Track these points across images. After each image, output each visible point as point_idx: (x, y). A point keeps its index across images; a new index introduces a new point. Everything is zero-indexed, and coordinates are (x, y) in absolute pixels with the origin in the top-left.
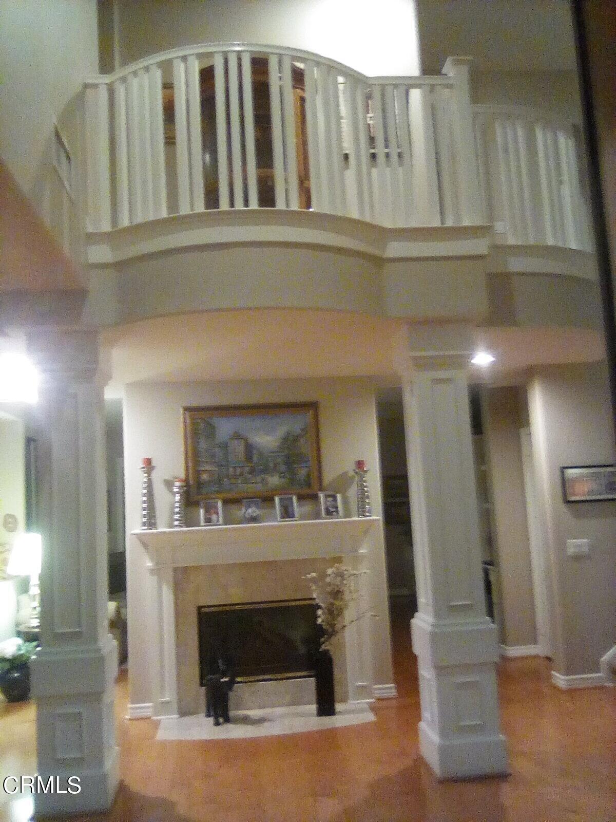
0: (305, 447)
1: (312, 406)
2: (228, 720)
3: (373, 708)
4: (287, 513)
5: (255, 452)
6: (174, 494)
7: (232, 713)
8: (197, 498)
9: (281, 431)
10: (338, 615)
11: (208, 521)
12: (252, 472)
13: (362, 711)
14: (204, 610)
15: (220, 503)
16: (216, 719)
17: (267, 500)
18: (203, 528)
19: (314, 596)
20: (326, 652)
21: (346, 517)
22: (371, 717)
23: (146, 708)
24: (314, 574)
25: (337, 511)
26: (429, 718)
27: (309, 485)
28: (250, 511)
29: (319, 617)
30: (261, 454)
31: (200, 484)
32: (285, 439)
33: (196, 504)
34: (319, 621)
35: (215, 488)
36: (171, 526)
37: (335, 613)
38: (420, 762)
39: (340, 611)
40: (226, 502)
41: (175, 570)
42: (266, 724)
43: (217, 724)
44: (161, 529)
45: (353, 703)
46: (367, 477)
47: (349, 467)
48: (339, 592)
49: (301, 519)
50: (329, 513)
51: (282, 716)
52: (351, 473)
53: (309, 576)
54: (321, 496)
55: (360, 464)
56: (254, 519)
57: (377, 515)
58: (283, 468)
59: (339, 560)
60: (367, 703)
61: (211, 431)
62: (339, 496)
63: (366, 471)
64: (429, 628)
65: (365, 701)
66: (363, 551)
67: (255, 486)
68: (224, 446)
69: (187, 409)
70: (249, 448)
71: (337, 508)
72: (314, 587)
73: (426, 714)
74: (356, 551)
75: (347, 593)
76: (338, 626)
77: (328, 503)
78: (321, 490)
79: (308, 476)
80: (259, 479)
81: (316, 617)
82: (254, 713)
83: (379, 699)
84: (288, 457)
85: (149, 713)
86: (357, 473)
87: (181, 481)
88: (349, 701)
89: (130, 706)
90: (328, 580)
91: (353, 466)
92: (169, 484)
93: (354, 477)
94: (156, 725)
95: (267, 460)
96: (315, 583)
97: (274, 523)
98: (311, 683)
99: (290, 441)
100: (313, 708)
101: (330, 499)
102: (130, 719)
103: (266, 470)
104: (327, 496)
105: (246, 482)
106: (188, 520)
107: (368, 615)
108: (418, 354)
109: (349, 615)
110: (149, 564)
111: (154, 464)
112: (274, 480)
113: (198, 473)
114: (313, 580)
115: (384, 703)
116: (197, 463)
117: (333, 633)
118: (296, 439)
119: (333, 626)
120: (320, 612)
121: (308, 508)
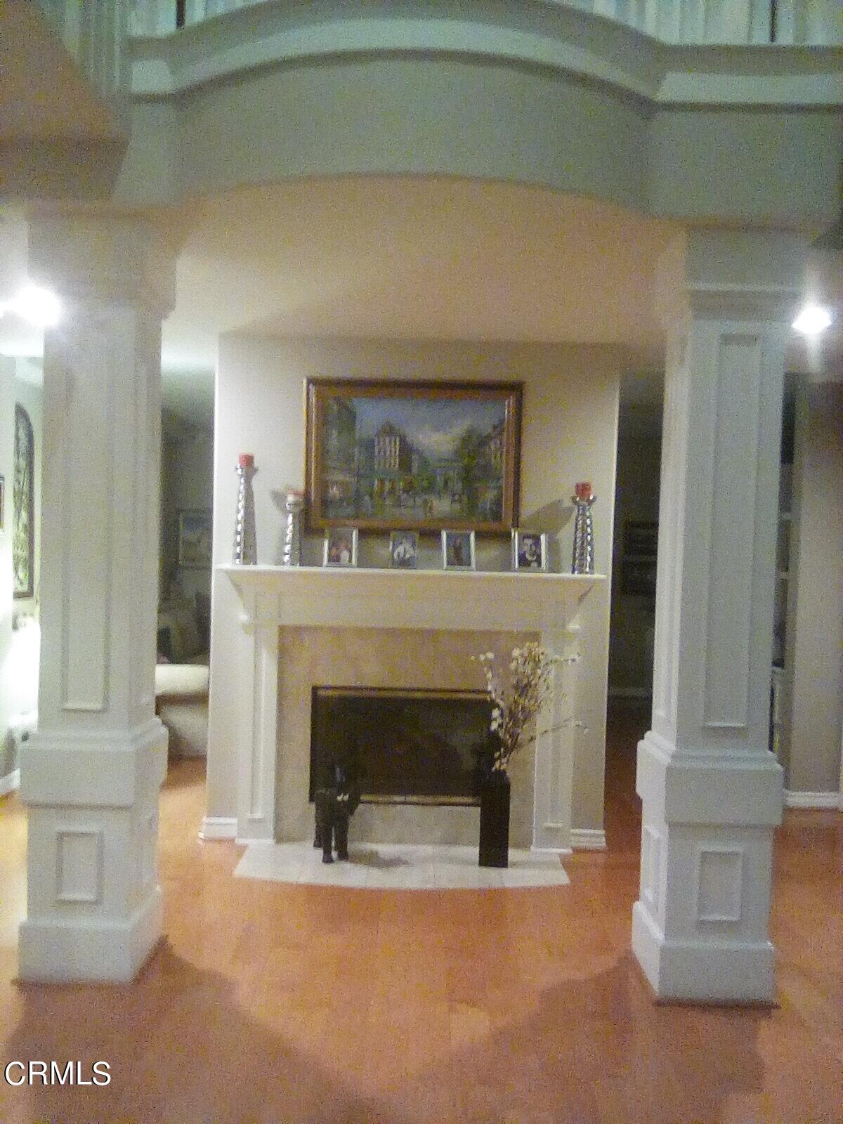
0: (497, 455)
1: (515, 389)
2: (344, 856)
3: (567, 864)
4: (459, 558)
5: (415, 457)
6: (286, 513)
7: (352, 847)
8: (321, 523)
9: (460, 428)
10: (525, 721)
11: (335, 559)
12: (409, 489)
13: (549, 865)
14: (321, 693)
15: (355, 534)
16: (327, 852)
17: (429, 535)
18: (325, 569)
19: (490, 688)
20: (501, 774)
21: (551, 570)
22: (561, 878)
23: (228, 826)
24: (490, 655)
25: (539, 561)
26: (651, 899)
27: (497, 516)
28: (400, 549)
29: (495, 719)
30: (425, 462)
31: (325, 503)
32: (466, 440)
33: (320, 532)
34: (494, 726)
35: (350, 510)
36: (280, 562)
37: (519, 716)
38: (629, 961)
39: (528, 715)
40: (363, 534)
41: (282, 629)
42: (402, 869)
43: (328, 860)
44: (262, 566)
45: (537, 851)
46: (593, 511)
47: (565, 492)
48: (528, 685)
49: (479, 568)
50: (524, 562)
51: (425, 860)
52: (567, 503)
53: (482, 657)
54: (515, 535)
55: (583, 489)
56: (404, 563)
57: (602, 573)
58: (458, 486)
59: (535, 637)
60: (560, 855)
61: (349, 419)
62: (543, 538)
63: (590, 503)
64: (666, 760)
65: (555, 850)
66: (574, 626)
67: (412, 512)
68: (369, 446)
69: (311, 381)
70: (406, 451)
71: (539, 557)
72: (490, 675)
73: (646, 892)
74: (564, 626)
75: (542, 689)
76: (523, 737)
77: (526, 548)
78: (516, 524)
79: (498, 502)
80: (419, 501)
81: (489, 720)
82: (385, 849)
83: (577, 851)
84: (467, 469)
85: (232, 832)
86: (576, 503)
87: (296, 494)
88: (532, 848)
89: (205, 819)
90: (513, 665)
91: (573, 492)
92: (278, 498)
93: (570, 510)
94: (242, 850)
95: (434, 471)
96: (491, 668)
97: (438, 571)
98: (473, 816)
99: (473, 446)
100: (474, 852)
101: (529, 542)
102: (204, 840)
103: (431, 488)
104: (523, 537)
105: (399, 504)
106: (304, 556)
107: (573, 724)
108: (702, 286)
109: (543, 721)
110: (244, 617)
111: (256, 464)
112: (443, 506)
113: (324, 485)
114: (490, 665)
115: (584, 858)
116: (323, 468)
117: (515, 745)
118: (484, 441)
119: (514, 736)
120: (496, 713)
121: (493, 551)
